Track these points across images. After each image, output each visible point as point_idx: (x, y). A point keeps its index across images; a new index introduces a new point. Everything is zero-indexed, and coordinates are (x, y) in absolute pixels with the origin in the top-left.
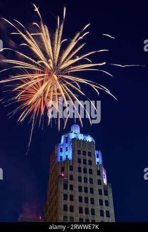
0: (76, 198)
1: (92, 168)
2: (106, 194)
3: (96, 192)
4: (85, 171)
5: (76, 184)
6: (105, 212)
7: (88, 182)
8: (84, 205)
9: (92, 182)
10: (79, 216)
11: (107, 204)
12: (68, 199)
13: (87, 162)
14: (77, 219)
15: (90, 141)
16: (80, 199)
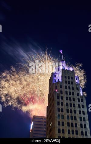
0: (65, 104)
1: (74, 86)
2: (82, 101)
3: (76, 100)
4: (69, 88)
5: (64, 96)
6: (82, 111)
7: (72, 94)
8: (69, 108)
9: (73, 94)
10: (67, 114)
11: (83, 107)
12: (60, 104)
13: (71, 83)
14: (65, 116)
15: (72, 70)
16: (67, 105)
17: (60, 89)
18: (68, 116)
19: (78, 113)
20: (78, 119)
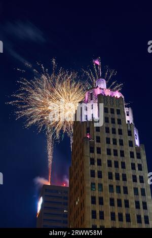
0: (105, 162)
1: (122, 128)
2: (139, 157)
3: (127, 155)
5: (104, 146)
6: (138, 177)
7: (118, 143)
8: (113, 170)
9: (121, 143)
10: (109, 182)
11: (140, 168)
12: (96, 163)
13: (116, 121)
14: (106, 186)
15: (118, 97)
16: (110, 164)
17: (96, 134)
18: (111, 187)
19: (130, 179)
20: (131, 192)
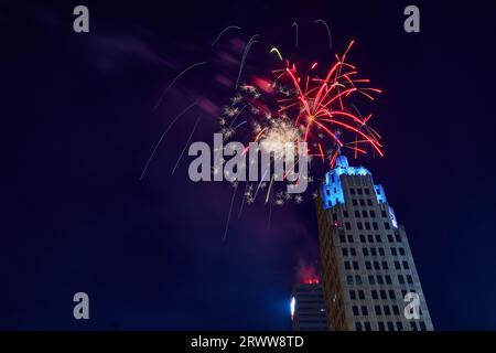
0: (359, 251)
1: (374, 209)
2: (399, 240)
3: (385, 239)
4: (365, 214)
5: (356, 233)
7: (372, 227)
8: (371, 259)
9: (376, 227)
10: (367, 273)
13: (366, 202)
14: (365, 277)
16: (365, 252)
17: (345, 220)
18: (371, 278)
19: (392, 267)
20: (395, 281)
